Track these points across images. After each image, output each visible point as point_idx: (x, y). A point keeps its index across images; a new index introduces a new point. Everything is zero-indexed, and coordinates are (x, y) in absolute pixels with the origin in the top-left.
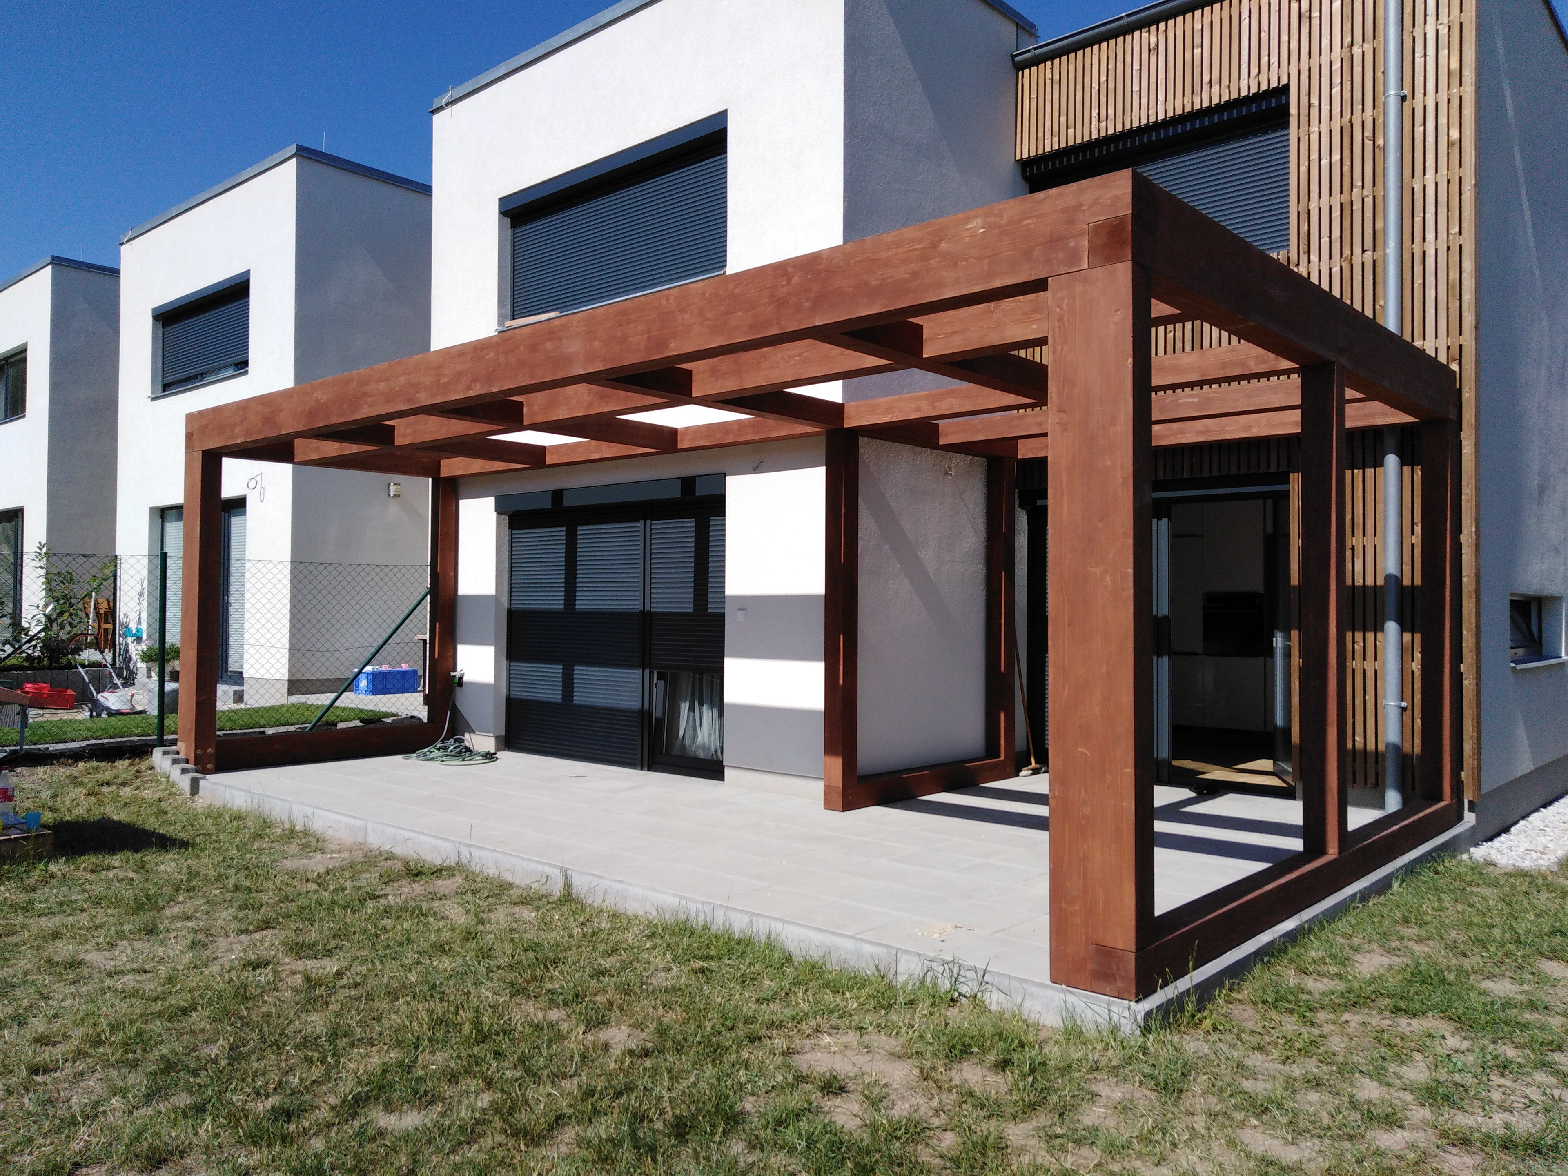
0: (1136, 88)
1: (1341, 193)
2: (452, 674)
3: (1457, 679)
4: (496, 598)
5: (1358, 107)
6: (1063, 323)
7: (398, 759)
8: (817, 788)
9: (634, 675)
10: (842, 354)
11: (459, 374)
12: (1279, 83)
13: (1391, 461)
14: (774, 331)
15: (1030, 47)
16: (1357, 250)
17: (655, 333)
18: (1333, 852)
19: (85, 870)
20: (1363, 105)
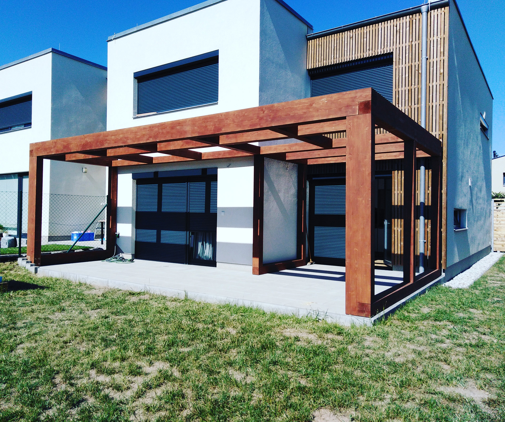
0: (346, 49)
1: (408, 86)
2: (116, 233)
3: (441, 233)
4: (132, 208)
5: (413, 61)
6: (351, 129)
7: (100, 262)
8: (251, 268)
9: (184, 233)
10: (271, 133)
11: (144, 135)
12: (390, 51)
13: (422, 168)
14: (258, 127)
15: (312, 34)
16: (413, 104)
17: (217, 125)
18: (412, 282)
19: (21, 295)
20: (415, 60)
